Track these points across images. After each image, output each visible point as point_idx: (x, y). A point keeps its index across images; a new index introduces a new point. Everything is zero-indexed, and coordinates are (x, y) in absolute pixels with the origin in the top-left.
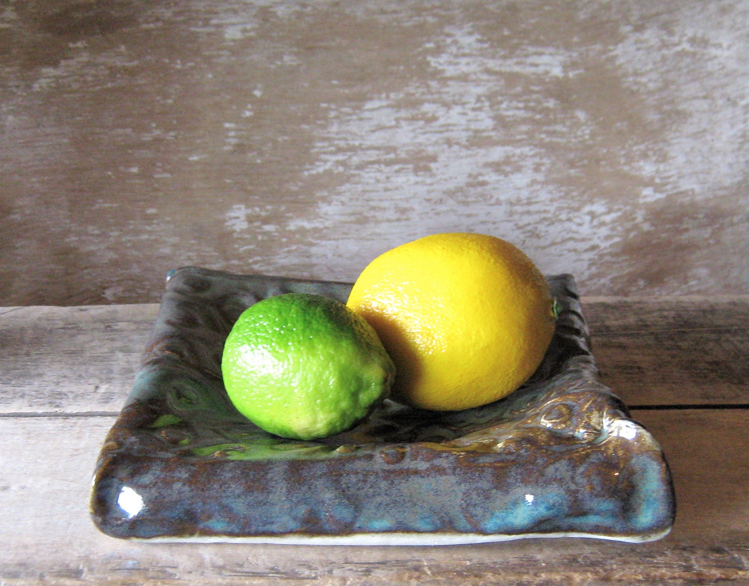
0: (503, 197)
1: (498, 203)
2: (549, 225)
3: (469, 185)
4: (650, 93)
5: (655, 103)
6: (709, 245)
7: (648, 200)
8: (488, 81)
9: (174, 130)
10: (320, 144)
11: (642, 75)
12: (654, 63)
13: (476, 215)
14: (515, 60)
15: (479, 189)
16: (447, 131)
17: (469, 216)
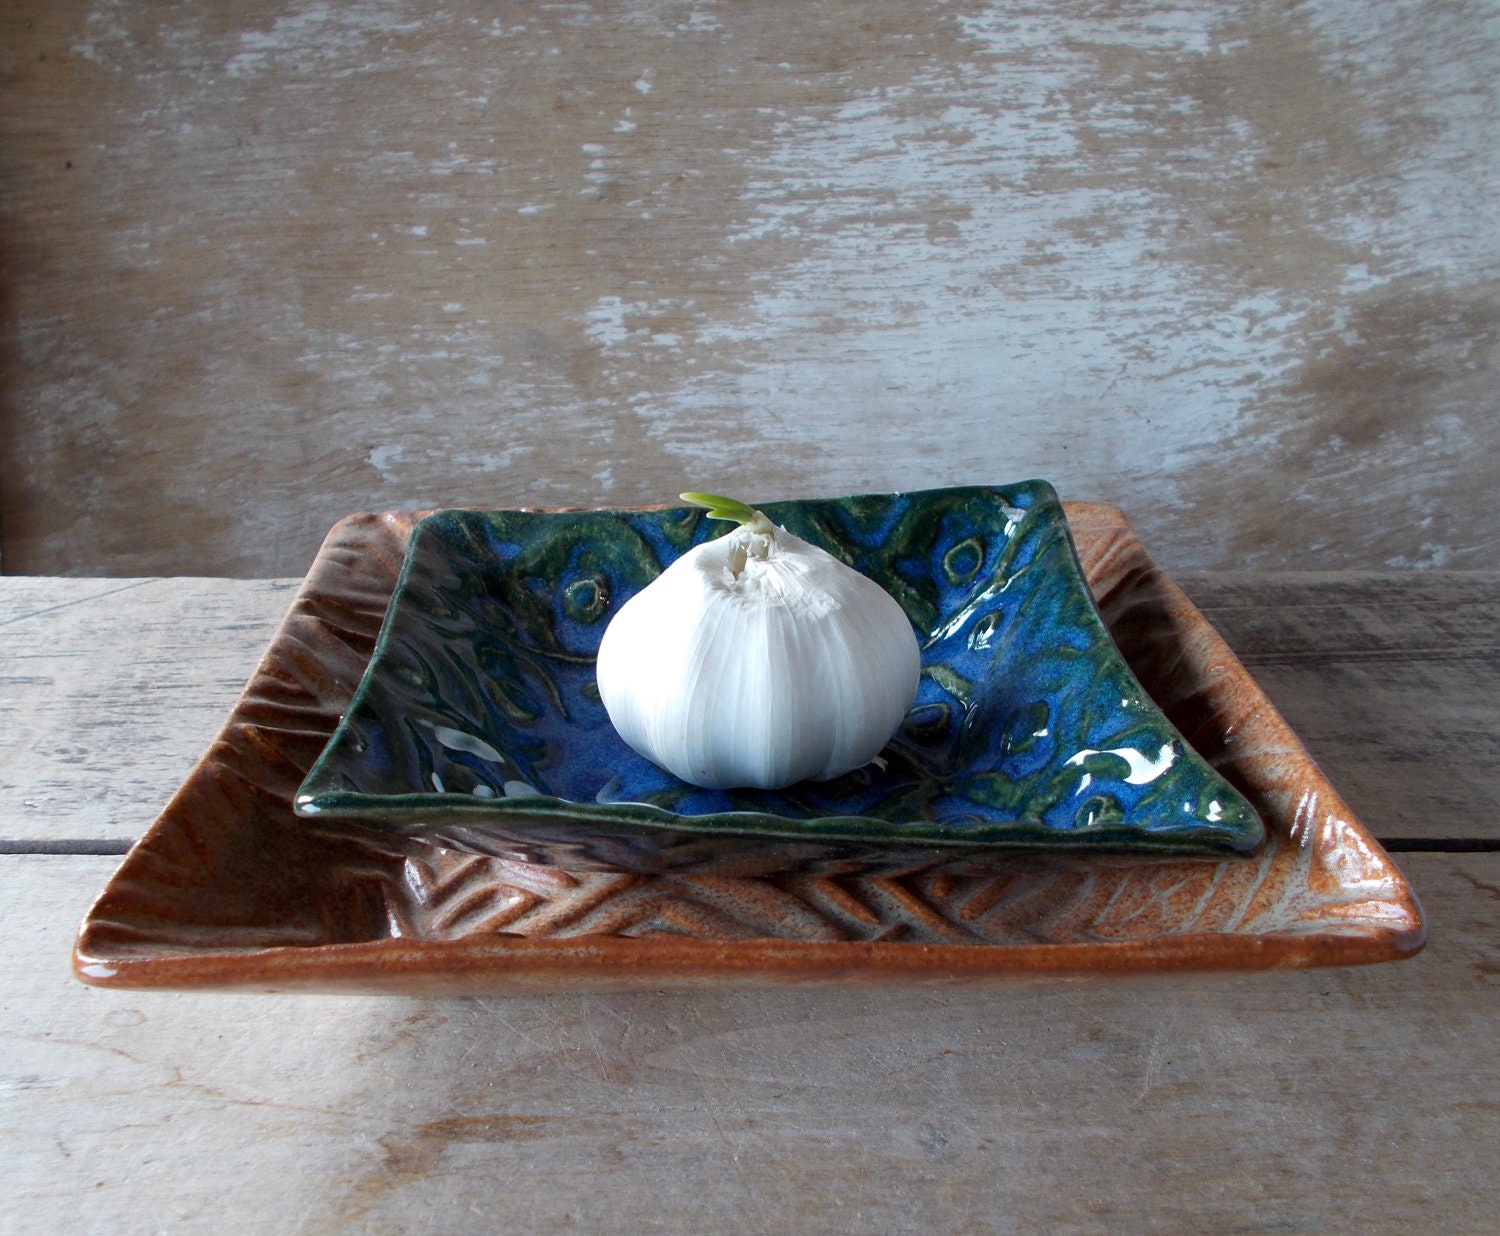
0: (1088, 285)
1: (1080, 295)
2: (1169, 337)
3: (1028, 261)
4: (1372, 83)
5: (1378, 102)
6: (1466, 372)
7: (1359, 288)
8: (1070, 62)
9: (489, 155)
10: (757, 185)
11: (1358, 48)
12: (1384, 25)
13: (1040, 317)
14: (1120, 22)
15: (1046, 270)
16: (991, 159)
17: (1026, 319)
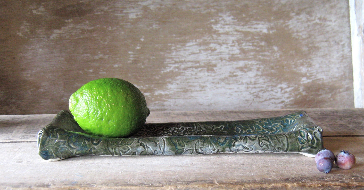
0: (244, 81)
1: (242, 84)
2: (263, 93)
3: (230, 76)
4: (303, 39)
5: (305, 43)
6: (330, 101)
7: (305, 82)
8: (237, 35)
9: (107, 54)
10: (168, 60)
11: (300, 32)
12: (305, 28)
13: (233, 89)
14: (248, 26)
15: (234, 78)
16: (221, 54)
17: (230, 89)
